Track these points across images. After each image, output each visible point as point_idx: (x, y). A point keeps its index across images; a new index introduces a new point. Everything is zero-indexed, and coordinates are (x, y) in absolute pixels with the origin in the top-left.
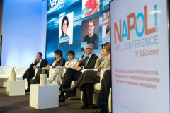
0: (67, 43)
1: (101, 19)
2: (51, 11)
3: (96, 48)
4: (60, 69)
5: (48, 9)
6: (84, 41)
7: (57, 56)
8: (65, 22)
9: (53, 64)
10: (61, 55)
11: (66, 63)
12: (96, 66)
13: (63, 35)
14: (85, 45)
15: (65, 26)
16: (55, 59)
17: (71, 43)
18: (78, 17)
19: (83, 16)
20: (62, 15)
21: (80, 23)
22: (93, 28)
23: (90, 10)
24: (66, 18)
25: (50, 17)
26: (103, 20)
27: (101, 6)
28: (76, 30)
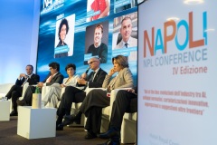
0: (66, 54)
1: (111, 25)
2: (45, 11)
3: (104, 61)
4: (57, 87)
5: (41, 9)
6: (89, 52)
7: (52, 71)
8: (64, 27)
9: (48, 81)
10: (58, 70)
11: (65, 80)
12: (104, 85)
13: (61, 43)
14: (88, 58)
15: (63, 32)
16: (50, 74)
17: (71, 53)
18: (81, 21)
19: (88, 20)
20: (60, 18)
21: (83, 29)
22: (100, 36)
23: (98, 12)
24: (65, 22)
25: (43, 19)
26: (114, 26)
27: (112, 8)
28: (78, 37)
